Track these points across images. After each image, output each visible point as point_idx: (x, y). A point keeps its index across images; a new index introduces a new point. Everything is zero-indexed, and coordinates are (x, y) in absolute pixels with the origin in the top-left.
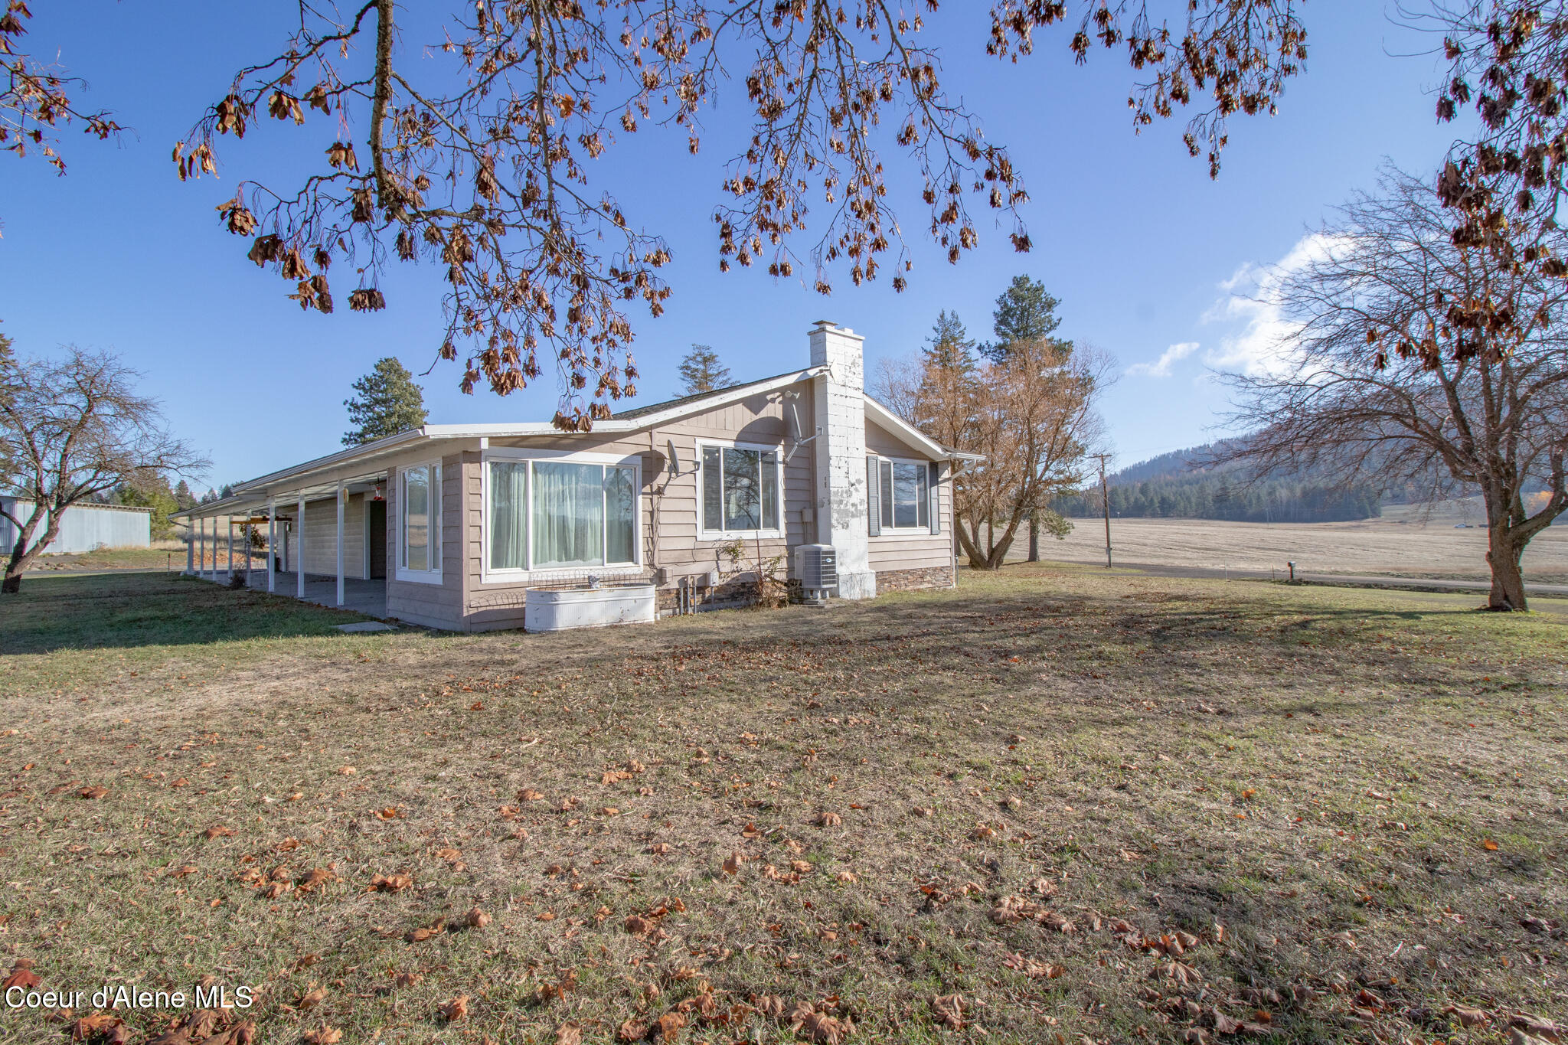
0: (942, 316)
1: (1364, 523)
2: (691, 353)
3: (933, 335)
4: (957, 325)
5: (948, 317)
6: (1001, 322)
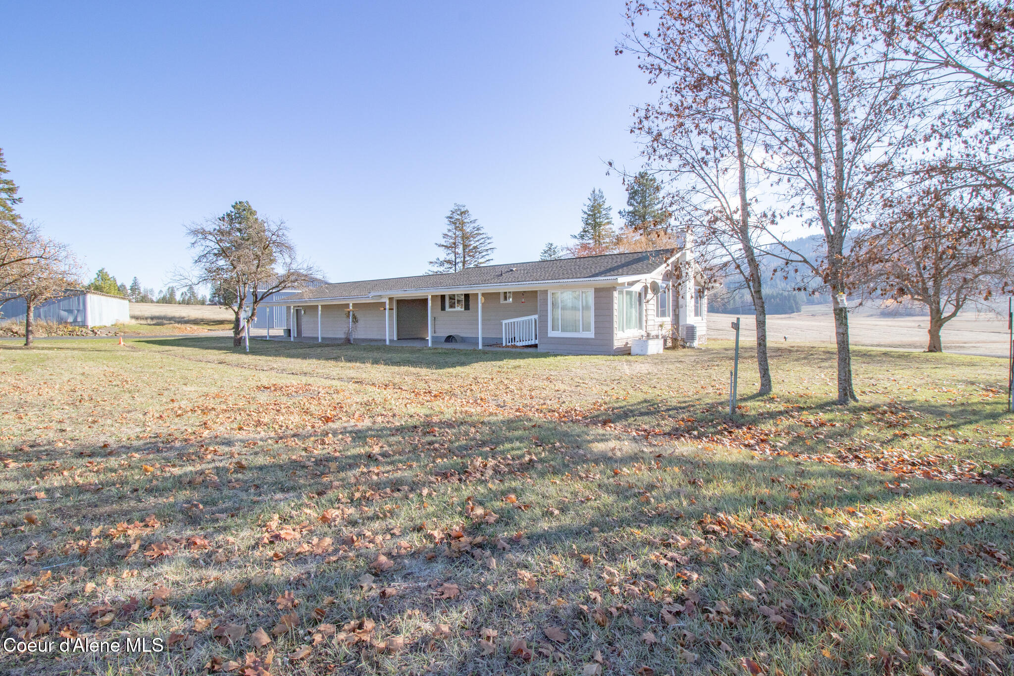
0: (594, 192)
1: (792, 315)
2: (453, 208)
3: (588, 203)
4: (602, 197)
5: (597, 192)
6: (630, 198)
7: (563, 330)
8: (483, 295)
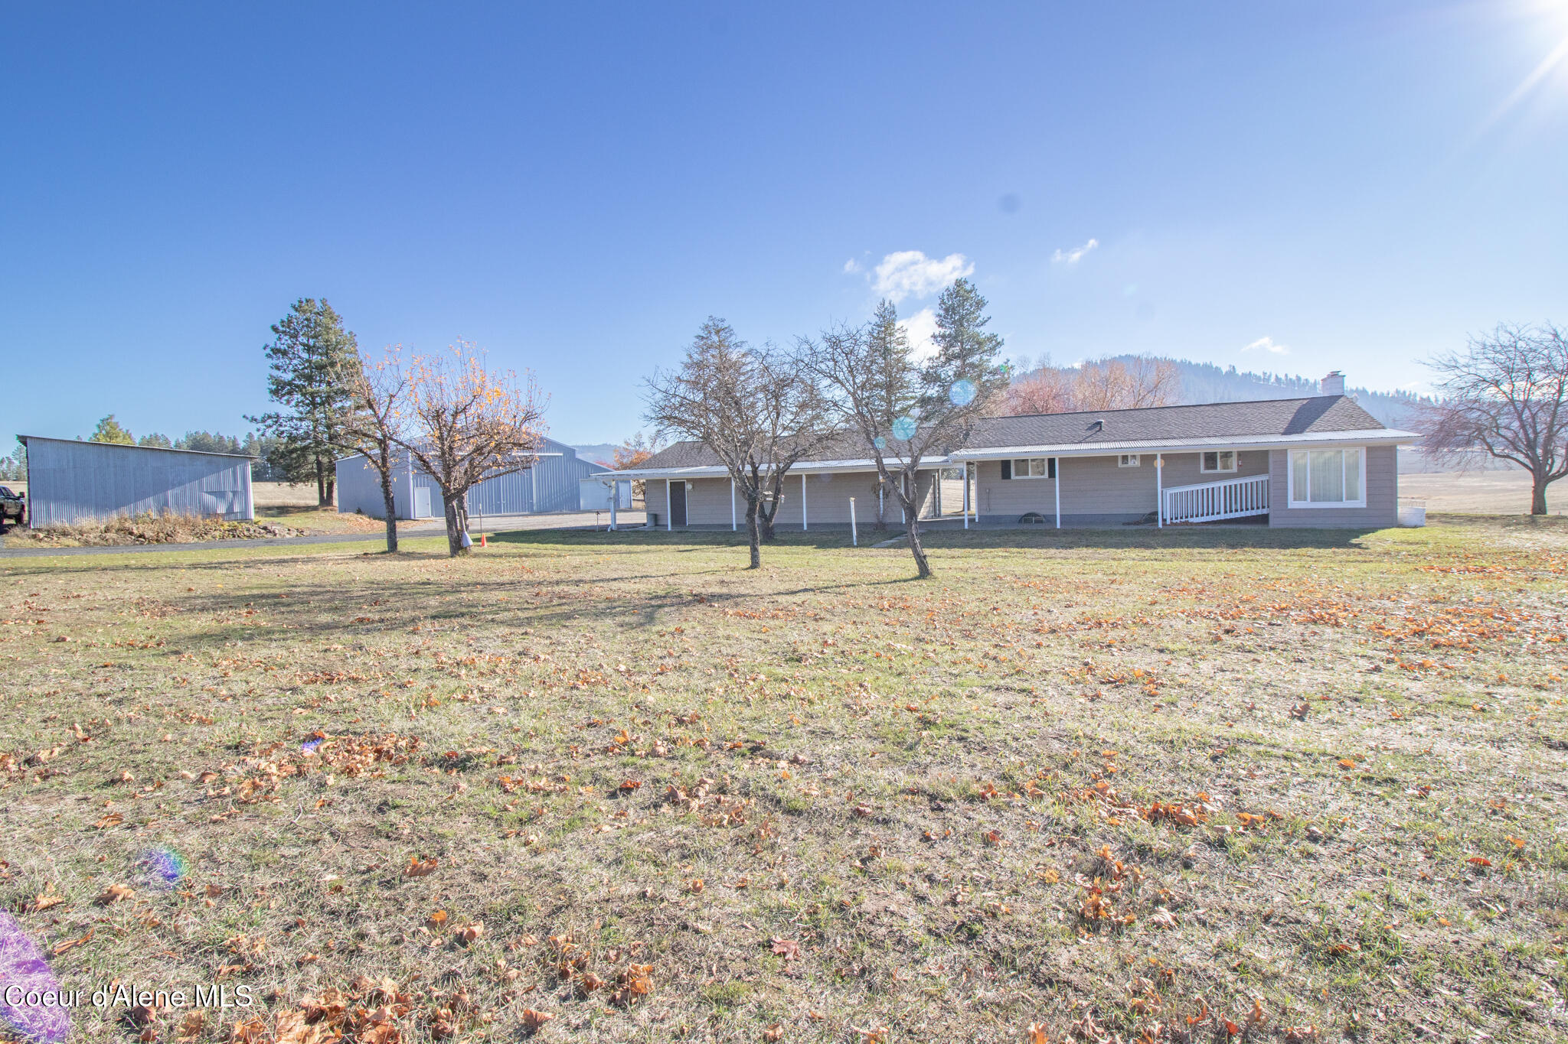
7: (1313, 500)
8: (1163, 456)
